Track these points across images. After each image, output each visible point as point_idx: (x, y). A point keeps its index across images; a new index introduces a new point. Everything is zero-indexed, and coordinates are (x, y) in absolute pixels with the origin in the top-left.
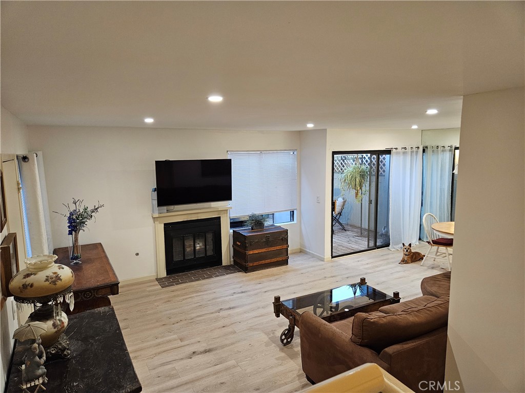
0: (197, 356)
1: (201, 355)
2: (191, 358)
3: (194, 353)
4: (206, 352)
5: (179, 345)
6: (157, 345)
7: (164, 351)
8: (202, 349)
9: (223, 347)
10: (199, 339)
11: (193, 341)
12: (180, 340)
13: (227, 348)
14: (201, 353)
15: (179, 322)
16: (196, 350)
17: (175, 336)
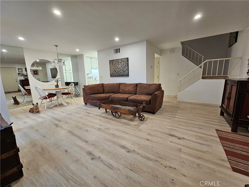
0: (180, 137)
1: (177, 136)
2: (183, 138)
3: (179, 139)
4: (173, 136)
5: (184, 148)
6: (201, 158)
7: (197, 150)
8: (174, 138)
9: (164, 133)
10: (170, 143)
11: (174, 145)
12: (181, 150)
13: (162, 131)
14: (176, 137)
15: (168, 167)
16: (178, 139)
17: (182, 155)
